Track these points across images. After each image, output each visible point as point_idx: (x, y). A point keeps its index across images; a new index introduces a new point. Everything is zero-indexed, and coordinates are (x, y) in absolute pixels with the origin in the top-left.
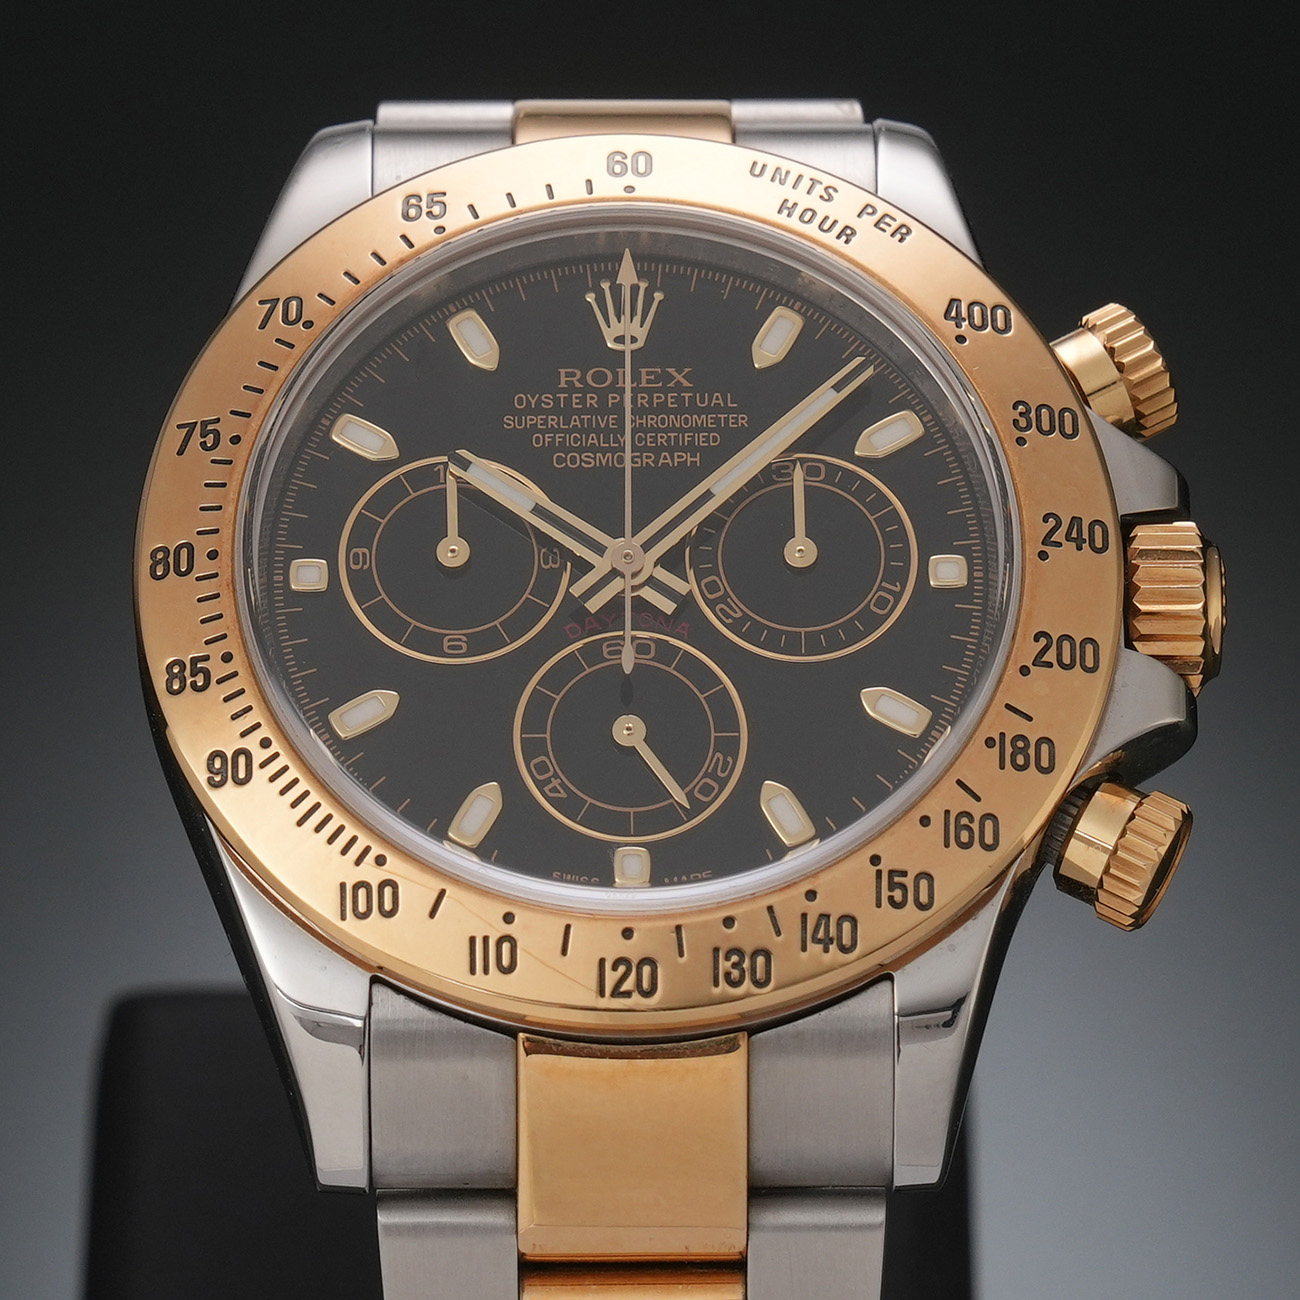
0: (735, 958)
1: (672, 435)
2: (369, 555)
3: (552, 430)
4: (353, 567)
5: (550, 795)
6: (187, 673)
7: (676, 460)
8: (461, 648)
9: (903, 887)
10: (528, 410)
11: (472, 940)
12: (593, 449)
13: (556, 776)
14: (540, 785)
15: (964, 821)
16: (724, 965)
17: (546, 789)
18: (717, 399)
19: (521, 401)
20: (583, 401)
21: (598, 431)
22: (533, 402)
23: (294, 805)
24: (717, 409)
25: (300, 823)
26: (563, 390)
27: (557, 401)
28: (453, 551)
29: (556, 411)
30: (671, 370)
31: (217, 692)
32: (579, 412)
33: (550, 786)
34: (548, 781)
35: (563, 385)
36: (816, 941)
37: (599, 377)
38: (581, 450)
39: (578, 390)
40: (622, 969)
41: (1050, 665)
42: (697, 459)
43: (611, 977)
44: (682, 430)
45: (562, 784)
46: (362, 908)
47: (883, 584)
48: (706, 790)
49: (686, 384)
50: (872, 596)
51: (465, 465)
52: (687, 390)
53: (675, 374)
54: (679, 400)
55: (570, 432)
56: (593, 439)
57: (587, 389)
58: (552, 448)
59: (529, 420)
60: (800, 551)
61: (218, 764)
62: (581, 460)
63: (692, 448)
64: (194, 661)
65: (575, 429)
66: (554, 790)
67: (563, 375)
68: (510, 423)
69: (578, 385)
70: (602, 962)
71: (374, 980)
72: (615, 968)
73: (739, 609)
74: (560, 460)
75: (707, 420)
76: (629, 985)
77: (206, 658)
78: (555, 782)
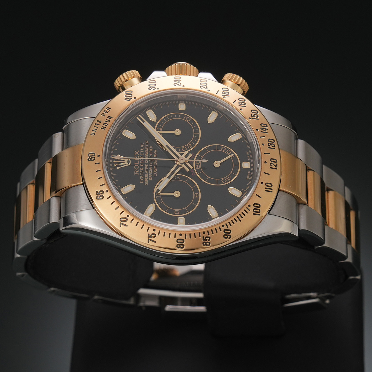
0: (270, 145)
1: (150, 154)
2: (176, 210)
3: (148, 176)
4: (179, 213)
5: (230, 179)
6: (206, 241)
7: (156, 154)
8: (197, 194)
9: (254, 115)
10: (144, 180)
11: (266, 191)
12: (153, 169)
13: (226, 178)
14: (228, 181)
15: (240, 103)
16: (271, 147)
17: (229, 180)
18: (142, 146)
19: (141, 181)
20: (142, 170)
21: (149, 168)
22: (142, 179)
23: (237, 221)
24: (144, 146)
25: (240, 221)
26: (139, 174)
27: (141, 175)
28: (177, 194)
29: (144, 175)
30: (135, 154)
31: (211, 235)
32: (144, 171)
33: (228, 179)
34: (227, 180)
35: (138, 174)
36: (266, 131)
37: (136, 167)
38: (153, 171)
39: (139, 171)
40: (272, 164)
41: (207, 87)
42: (156, 150)
43: (273, 167)
44: (149, 153)
45: (228, 177)
46: (258, 211)
47: (184, 118)
48: (229, 152)
49: (138, 152)
50: (187, 121)
51: (158, 190)
52: (140, 151)
53: (136, 153)
54: (142, 153)
55: (149, 173)
56: (151, 169)
57: (139, 170)
58: (152, 176)
59: (146, 180)
60: (178, 132)
61: (226, 236)
62: (155, 171)
63: (153, 151)
64: (203, 240)
65: (148, 172)
66: (229, 179)
67: (136, 174)
68: (146, 184)
69: (138, 171)
70: (271, 168)
71: (269, 213)
72: (272, 166)
73: (189, 144)
74: (155, 175)
75: (147, 149)
76: (275, 164)
77: (203, 237)
78: (227, 178)
